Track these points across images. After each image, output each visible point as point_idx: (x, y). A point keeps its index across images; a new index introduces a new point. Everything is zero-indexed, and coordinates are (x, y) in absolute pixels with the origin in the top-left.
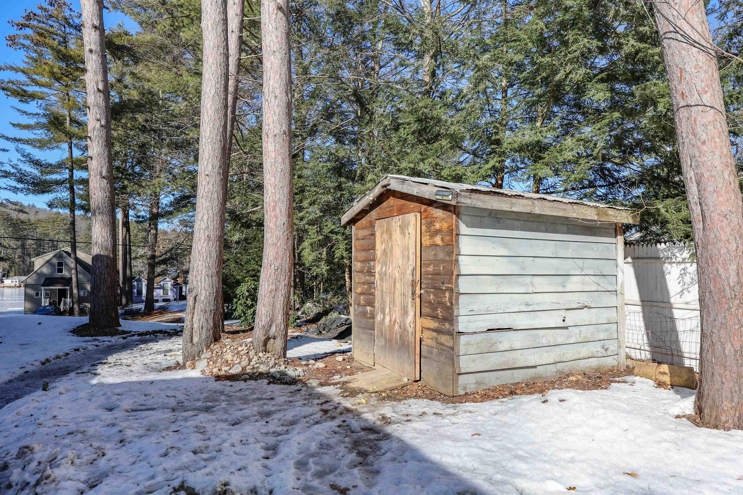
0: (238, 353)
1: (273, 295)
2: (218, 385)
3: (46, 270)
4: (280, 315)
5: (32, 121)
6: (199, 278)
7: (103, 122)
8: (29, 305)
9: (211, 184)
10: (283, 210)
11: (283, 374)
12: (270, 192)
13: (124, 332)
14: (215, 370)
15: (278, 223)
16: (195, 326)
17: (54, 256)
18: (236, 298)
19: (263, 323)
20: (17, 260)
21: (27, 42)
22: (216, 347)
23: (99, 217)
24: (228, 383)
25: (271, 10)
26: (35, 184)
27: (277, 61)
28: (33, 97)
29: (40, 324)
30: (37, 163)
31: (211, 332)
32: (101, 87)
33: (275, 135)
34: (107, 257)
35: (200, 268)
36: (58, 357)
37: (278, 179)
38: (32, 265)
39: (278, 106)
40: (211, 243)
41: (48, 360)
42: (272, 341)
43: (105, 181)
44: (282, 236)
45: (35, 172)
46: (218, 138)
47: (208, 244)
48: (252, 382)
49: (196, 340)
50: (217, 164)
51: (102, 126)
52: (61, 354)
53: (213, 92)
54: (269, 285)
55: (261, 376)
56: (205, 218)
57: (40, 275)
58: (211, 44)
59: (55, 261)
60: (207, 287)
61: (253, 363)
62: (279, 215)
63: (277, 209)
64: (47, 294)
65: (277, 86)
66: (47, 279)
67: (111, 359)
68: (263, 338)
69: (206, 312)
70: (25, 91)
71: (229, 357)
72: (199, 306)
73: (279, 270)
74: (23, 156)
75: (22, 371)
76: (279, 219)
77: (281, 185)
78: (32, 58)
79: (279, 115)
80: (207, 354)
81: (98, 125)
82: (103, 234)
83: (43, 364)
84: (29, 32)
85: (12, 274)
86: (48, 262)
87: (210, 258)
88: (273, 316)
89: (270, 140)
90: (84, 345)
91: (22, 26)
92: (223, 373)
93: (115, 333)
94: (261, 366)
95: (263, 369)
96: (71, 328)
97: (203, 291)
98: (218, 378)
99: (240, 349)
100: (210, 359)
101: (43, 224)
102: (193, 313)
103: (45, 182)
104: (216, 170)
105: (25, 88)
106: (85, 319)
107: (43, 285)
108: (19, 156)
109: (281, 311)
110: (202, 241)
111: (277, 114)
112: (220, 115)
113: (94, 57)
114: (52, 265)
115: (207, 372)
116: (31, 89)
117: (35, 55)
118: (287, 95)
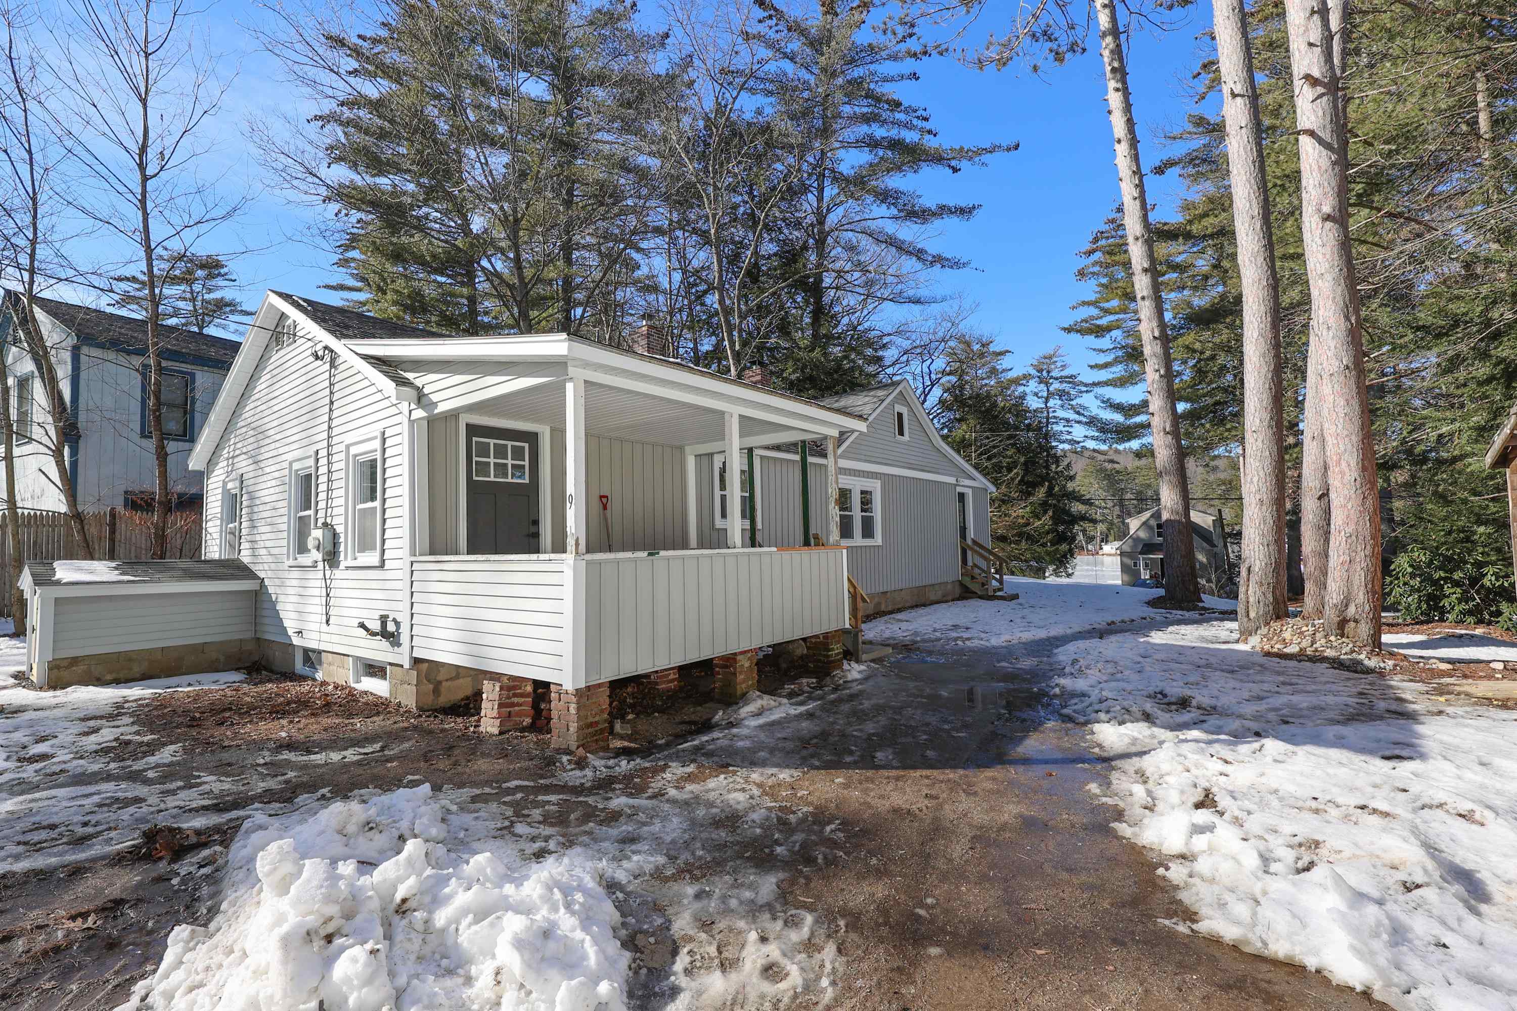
0: (1302, 633)
2: (1264, 660)
3: (1142, 534)
5: (1110, 358)
6: (1251, 547)
7: (1162, 372)
8: (1126, 578)
9: (1260, 441)
10: (1353, 463)
11: (1360, 663)
12: (1330, 443)
13: (1204, 609)
14: (1267, 647)
15: (1345, 481)
16: (1251, 599)
17: (1152, 516)
18: (1391, 576)
19: (1335, 601)
20: (1116, 521)
21: (1096, 269)
22: (1276, 625)
23: (1166, 478)
24: (1278, 660)
25: (1314, 226)
26: (1118, 432)
27: (1327, 284)
28: (1108, 329)
29: (1118, 593)
30: (1118, 407)
31: (1271, 608)
32: (1157, 334)
34: (1179, 522)
35: (1252, 536)
36: (1123, 621)
37: (1340, 427)
38: (1127, 526)
39: (1333, 338)
40: (1264, 508)
41: (1113, 622)
42: (1352, 624)
43: (1170, 437)
44: (1353, 496)
45: (1118, 418)
46: (1267, 386)
47: (1260, 509)
48: (1308, 664)
49: (1252, 615)
50: (1266, 416)
51: (1161, 376)
52: (1127, 619)
53: (1255, 335)
54: (1339, 556)
55: (1324, 659)
56: (1255, 479)
57: (1136, 540)
58: (1250, 281)
59: (1153, 523)
60: (1261, 557)
61: (1317, 645)
62: (1347, 470)
63: (1344, 464)
64: (1146, 565)
65: (1331, 313)
66: (1145, 545)
67: (1171, 629)
68: (1336, 619)
69: (1261, 584)
70: (1099, 326)
71: (1287, 635)
72: (1254, 579)
73: (1354, 538)
74: (1103, 402)
75: (1090, 627)
77: (1345, 433)
78: (1102, 285)
80: (1264, 630)
81: (1157, 376)
82: (1172, 496)
83: (1109, 624)
84: (1098, 256)
85: (1111, 538)
86: (1144, 523)
87: (1265, 524)
88: (1349, 593)
89: (1325, 381)
90: (1152, 615)
91: (1090, 253)
92: (1275, 650)
93: (1195, 608)
94: (1328, 650)
95: (1329, 653)
96: (1147, 599)
97: (1258, 562)
98: (1268, 654)
99: (1304, 629)
100: (1265, 636)
101: (1144, 472)
102: (1248, 586)
103: (1129, 427)
104: (1266, 423)
105: (1099, 322)
106: (1161, 592)
107: (1141, 553)
108: (1099, 403)
109: (1362, 588)
110: (1253, 506)
111: (1332, 348)
112: (1267, 359)
113: (1147, 303)
114: (1150, 528)
115: (1258, 649)
116: (1104, 322)
117: (1104, 281)
118: (1347, 318)
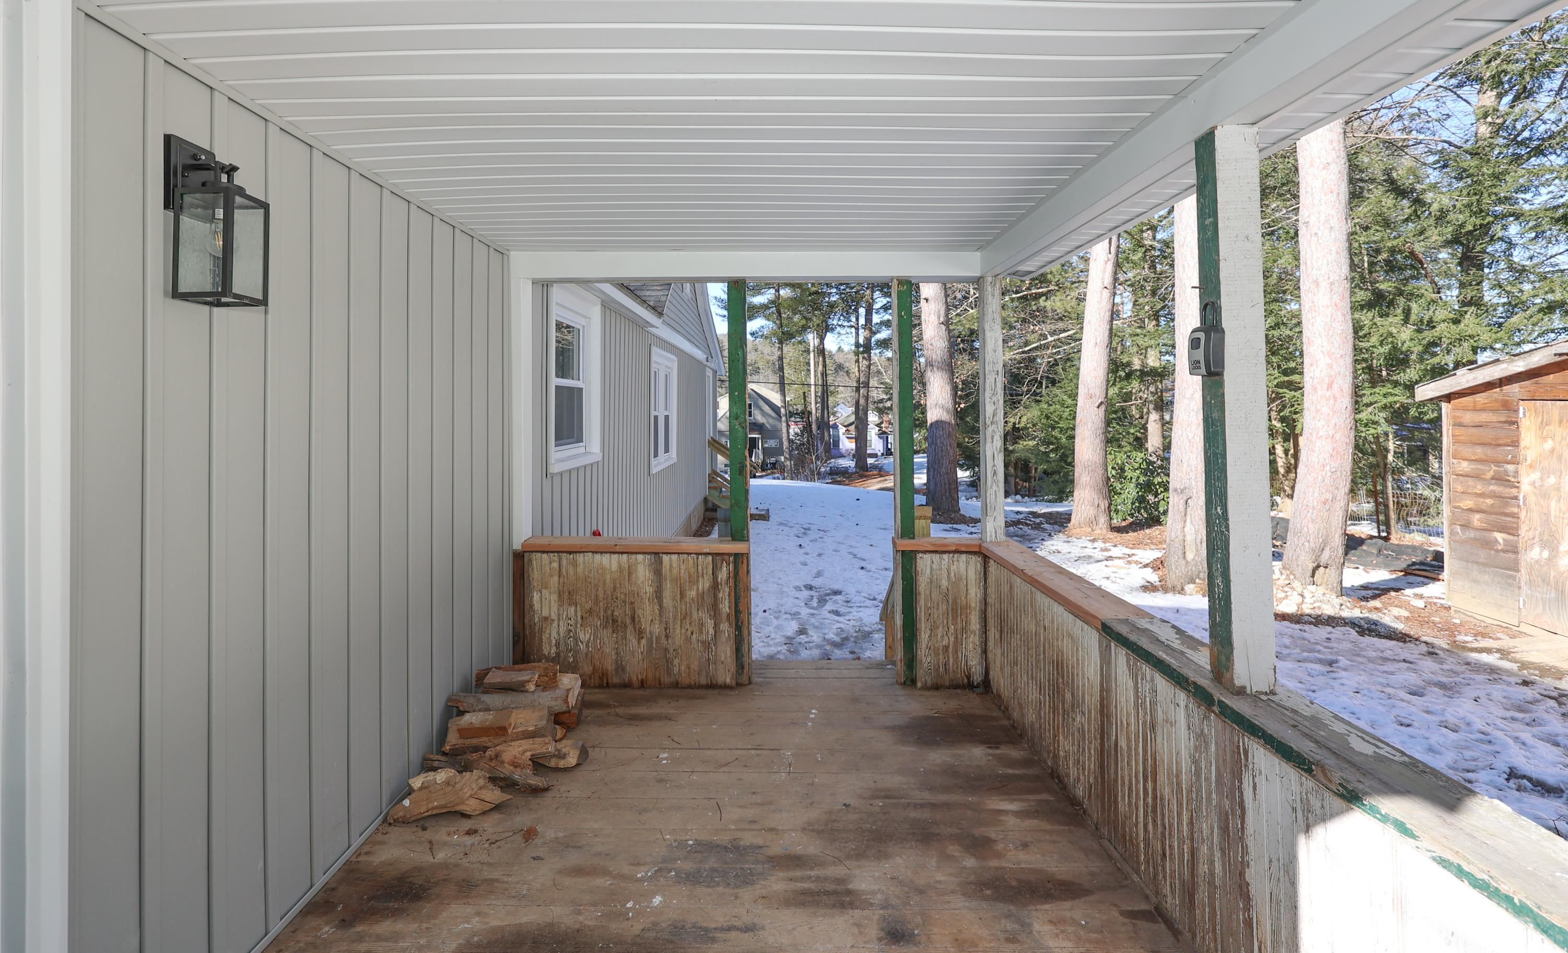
1: (1327, 507)
4: (1337, 536)
6: (1192, 475)
12: (1321, 362)
15: (1337, 407)
16: (1189, 538)
19: (1312, 545)
29: (858, 500)
33: (1332, 284)
34: (949, 423)
35: (1194, 463)
37: (1336, 345)
42: (1322, 569)
44: (1343, 425)
49: (1190, 556)
54: (1321, 493)
55: (1333, 620)
62: (1338, 395)
68: (1311, 566)
72: (1196, 513)
73: (1338, 473)
76: (1339, 401)
79: (1337, 253)
82: (944, 394)
88: (1327, 536)
102: (1185, 522)
